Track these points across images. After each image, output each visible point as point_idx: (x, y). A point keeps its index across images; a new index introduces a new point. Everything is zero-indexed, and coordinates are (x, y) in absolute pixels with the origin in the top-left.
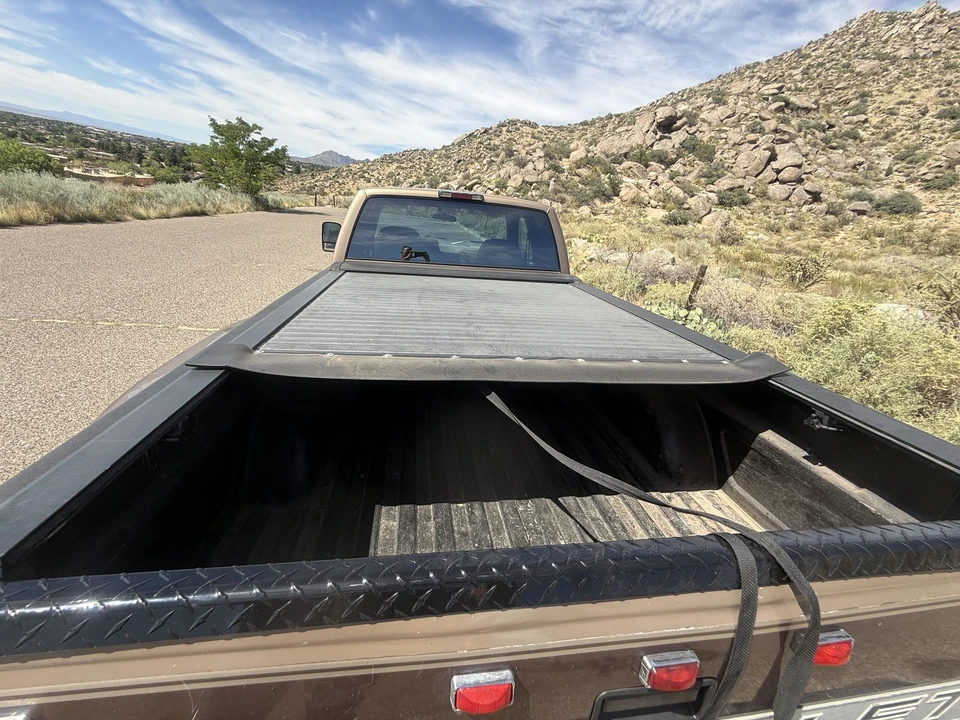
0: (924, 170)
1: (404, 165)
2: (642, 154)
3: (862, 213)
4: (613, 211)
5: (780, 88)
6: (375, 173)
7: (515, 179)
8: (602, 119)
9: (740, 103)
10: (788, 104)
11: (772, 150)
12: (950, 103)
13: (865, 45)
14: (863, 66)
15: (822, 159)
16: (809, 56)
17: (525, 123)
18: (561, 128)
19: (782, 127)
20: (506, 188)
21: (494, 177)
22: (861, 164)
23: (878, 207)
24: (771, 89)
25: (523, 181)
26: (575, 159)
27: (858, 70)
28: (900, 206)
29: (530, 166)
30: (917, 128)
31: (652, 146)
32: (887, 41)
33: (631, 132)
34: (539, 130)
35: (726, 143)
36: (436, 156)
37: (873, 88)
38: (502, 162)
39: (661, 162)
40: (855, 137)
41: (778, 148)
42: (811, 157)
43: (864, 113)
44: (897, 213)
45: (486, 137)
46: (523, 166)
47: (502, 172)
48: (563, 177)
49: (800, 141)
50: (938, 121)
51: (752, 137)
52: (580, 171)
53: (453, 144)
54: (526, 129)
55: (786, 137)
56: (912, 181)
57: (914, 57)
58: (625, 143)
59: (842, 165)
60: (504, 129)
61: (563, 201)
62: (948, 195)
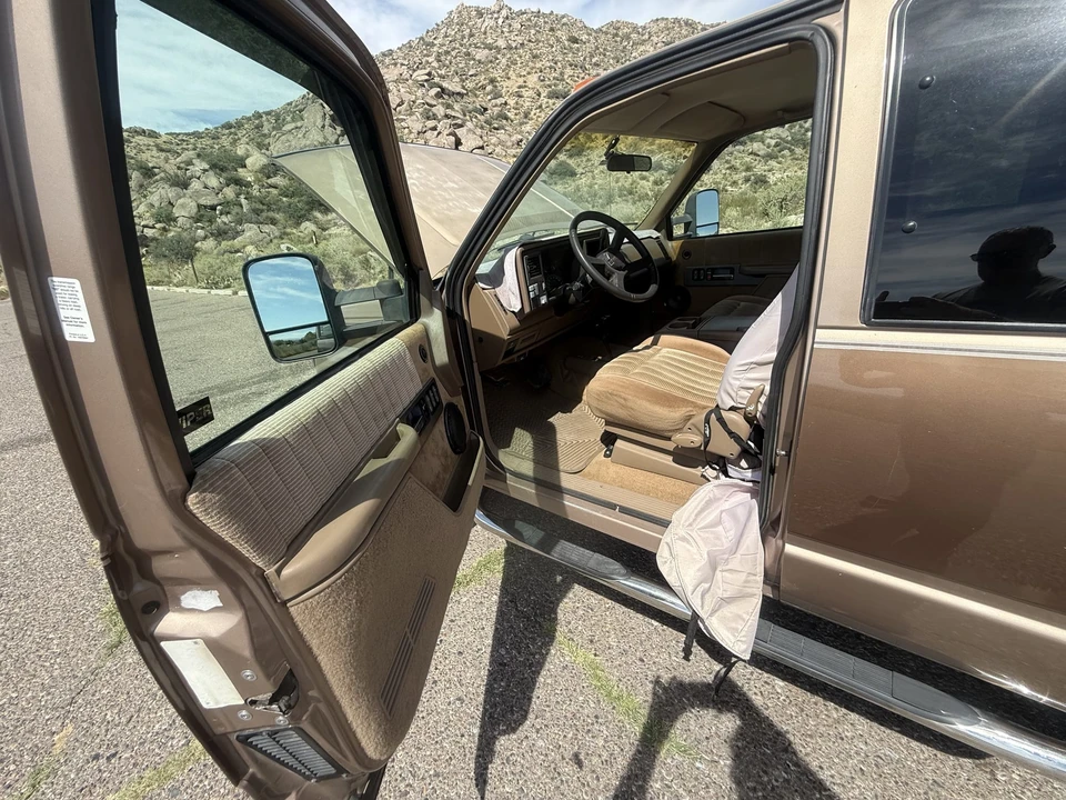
5: (429, 74)
7: (183, 206)
8: (249, 119)
9: (402, 90)
10: (443, 89)
11: (454, 135)
12: (550, 86)
13: (471, 35)
14: (481, 54)
15: (494, 140)
16: (433, 45)
17: (143, 132)
18: (197, 135)
19: (449, 112)
20: (175, 220)
21: (142, 207)
22: (521, 141)
24: (420, 75)
25: (199, 206)
26: (257, 167)
27: (477, 58)
29: (195, 185)
30: (540, 106)
31: (337, 141)
32: (485, 33)
33: (303, 130)
34: (164, 138)
35: (411, 132)
37: (496, 74)
38: (141, 186)
40: (506, 118)
41: (459, 132)
42: (485, 138)
43: (501, 96)
46: (185, 185)
47: (154, 199)
48: (255, 193)
49: (469, 124)
50: (551, 101)
51: (431, 124)
52: (272, 181)
54: (141, 139)
55: (459, 122)
57: (509, 48)
58: (302, 143)
59: (509, 144)
61: (273, 222)
62: (584, 159)
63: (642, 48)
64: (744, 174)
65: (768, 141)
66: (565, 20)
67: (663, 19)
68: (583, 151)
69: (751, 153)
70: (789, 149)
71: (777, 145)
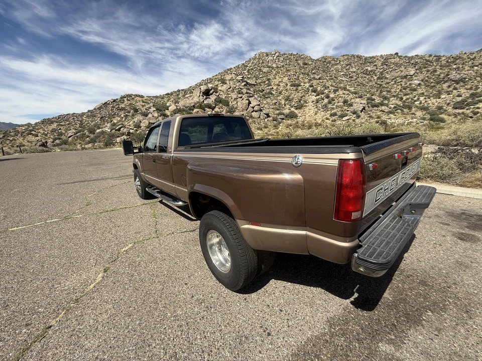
0: (294, 103)
1: (63, 123)
2: (201, 105)
3: (283, 119)
4: (198, 131)
5: (243, 77)
6: (41, 131)
7: (144, 122)
8: (175, 92)
9: (231, 83)
10: (247, 83)
11: (248, 100)
12: (292, 82)
13: (263, 63)
14: (265, 70)
15: (265, 102)
16: (248, 66)
17: (139, 96)
18: (157, 97)
19: (248, 91)
20: (140, 127)
21: (131, 123)
22: (276, 103)
23: (286, 116)
24: (239, 78)
25: (149, 123)
26: (172, 110)
27: (264, 71)
28: (292, 116)
29: (150, 116)
30: (287, 89)
31: (203, 101)
32: (268, 62)
33: (192, 97)
34: (145, 98)
35: (232, 99)
36: (85, 116)
37: (271, 77)
38: (133, 115)
39: (209, 108)
40: (272, 94)
41: (250, 99)
42: (261, 101)
43: (271, 85)
44: (292, 118)
45: (115, 104)
46: (146, 115)
47: (136, 120)
49: (256, 96)
50: (291, 88)
51: (240, 96)
53: (95, 109)
54: (138, 98)
55: (251, 95)
56: (292, 107)
57: (278, 67)
58: (191, 101)
59: (271, 104)
60: (125, 99)
62: (302, 110)
63: (336, 67)
64: (376, 119)
65: (391, 106)
66: (302, 56)
67: (346, 55)
68: (302, 107)
69: (381, 111)
70: (401, 110)
71: (394, 108)
